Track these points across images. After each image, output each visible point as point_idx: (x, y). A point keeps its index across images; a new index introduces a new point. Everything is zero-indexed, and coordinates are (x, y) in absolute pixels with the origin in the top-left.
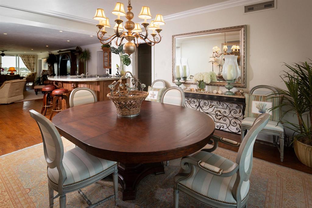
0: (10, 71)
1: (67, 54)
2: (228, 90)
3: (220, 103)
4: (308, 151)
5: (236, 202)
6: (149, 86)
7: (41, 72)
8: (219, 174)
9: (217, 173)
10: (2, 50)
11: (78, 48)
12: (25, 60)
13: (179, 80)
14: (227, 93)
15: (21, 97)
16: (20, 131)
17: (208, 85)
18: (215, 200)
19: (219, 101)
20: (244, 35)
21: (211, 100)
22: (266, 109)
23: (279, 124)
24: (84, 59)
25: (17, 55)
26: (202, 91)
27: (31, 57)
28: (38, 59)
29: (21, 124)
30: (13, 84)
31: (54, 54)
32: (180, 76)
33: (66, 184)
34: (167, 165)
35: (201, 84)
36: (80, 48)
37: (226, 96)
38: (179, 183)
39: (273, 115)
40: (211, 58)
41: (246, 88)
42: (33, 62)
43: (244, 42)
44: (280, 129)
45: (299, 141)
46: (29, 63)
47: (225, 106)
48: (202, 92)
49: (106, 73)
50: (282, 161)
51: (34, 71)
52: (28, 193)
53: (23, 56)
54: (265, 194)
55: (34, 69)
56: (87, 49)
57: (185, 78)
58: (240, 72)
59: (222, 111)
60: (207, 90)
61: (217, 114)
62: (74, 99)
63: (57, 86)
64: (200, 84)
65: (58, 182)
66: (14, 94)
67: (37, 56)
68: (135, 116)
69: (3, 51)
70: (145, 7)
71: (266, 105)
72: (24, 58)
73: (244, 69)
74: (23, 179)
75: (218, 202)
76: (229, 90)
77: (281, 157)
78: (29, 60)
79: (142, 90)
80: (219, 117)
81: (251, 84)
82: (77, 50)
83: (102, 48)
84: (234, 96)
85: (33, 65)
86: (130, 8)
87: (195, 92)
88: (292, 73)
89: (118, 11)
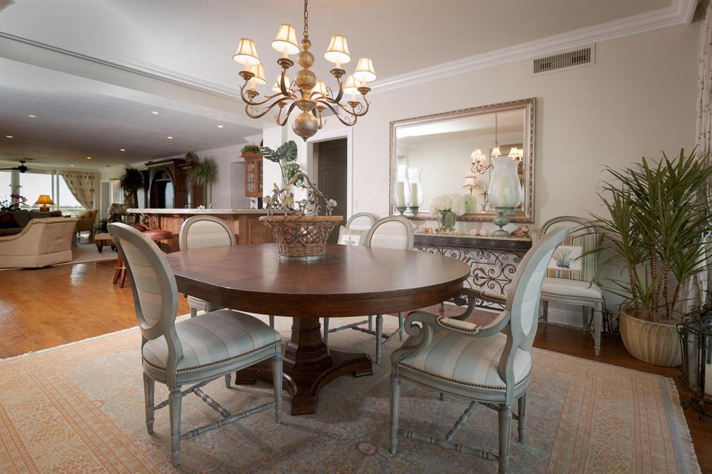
0: (41, 203)
1: (167, 168)
2: (498, 228)
3: (483, 253)
4: (645, 332)
5: (504, 385)
6: (341, 227)
7: (109, 209)
8: (475, 333)
9: (471, 331)
10: (22, 159)
11: (189, 155)
12: (72, 183)
13: (402, 212)
14: (497, 233)
15: (67, 255)
16: (71, 313)
17: (460, 219)
18: (467, 384)
19: (481, 249)
20: (532, 119)
21: (466, 248)
22: (571, 259)
23: (593, 285)
24: (203, 179)
25: (54, 172)
26: (448, 231)
27: (85, 177)
28: (102, 181)
29: (71, 302)
30: (49, 225)
31: (136, 170)
32: (404, 204)
33: (182, 368)
34: (377, 363)
35: (446, 216)
36: (196, 156)
37: (495, 238)
38: (401, 364)
39: (584, 270)
40: (467, 179)
41: (532, 223)
42: (89, 187)
43: (532, 131)
44: (596, 293)
45: (630, 315)
46: (82, 190)
47: (493, 258)
48: (448, 233)
49: (251, 207)
50: (597, 353)
51: (92, 207)
52: (100, 407)
53: (68, 175)
54: (562, 401)
55: (92, 203)
56: (209, 158)
57: (415, 208)
58: (523, 193)
59: (487, 268)
60: (459, 230)
61: (477, 275)
62: (190, 237)
63: (147, 228)
64: (444, 217)
65: (165, 365)
66: (52, 249)
67: (99, 174)
68: (315, 258)
69: (23, 162)
70: (337, 37)
71: (570, 252)
72: (70, 178)
73: (531, 185)
74: (85, 386)
75: (472, 387)
76: (501, 226)
77: (595, 347)
78: (81, 184)
79: (328, 215)
80: (481, 281)
81: (544, 216)
82: (188, 159)
83: (243, 153)
84: (510, 239)
85: (89, 193)
86: (308, 44)
87: (435, 234)
88: (619, 185)
89: (285, 41)
